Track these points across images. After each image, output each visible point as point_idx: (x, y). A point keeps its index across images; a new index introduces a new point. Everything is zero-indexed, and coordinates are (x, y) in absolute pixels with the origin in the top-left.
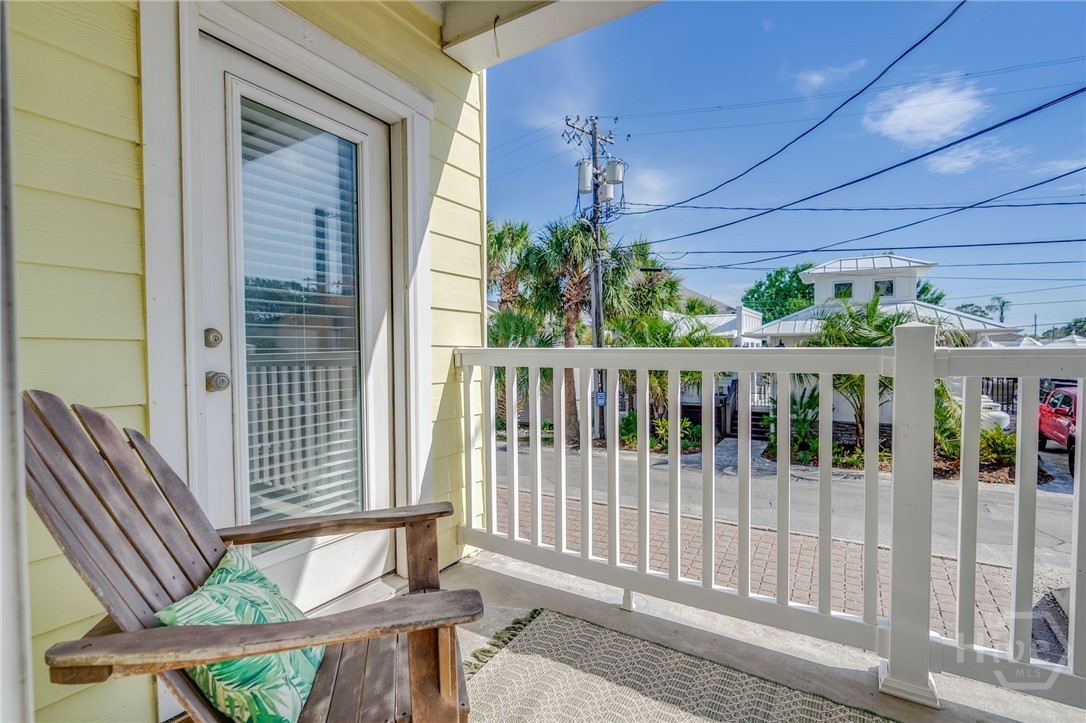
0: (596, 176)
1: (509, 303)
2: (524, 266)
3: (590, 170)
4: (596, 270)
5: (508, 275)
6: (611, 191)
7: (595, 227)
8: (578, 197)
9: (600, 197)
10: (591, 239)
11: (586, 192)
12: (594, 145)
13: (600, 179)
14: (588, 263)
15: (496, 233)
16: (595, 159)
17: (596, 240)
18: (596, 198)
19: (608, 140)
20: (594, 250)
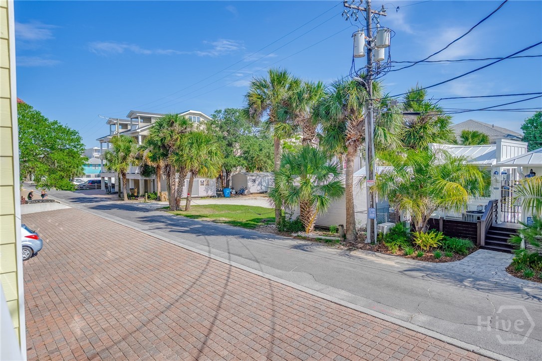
0: (369, 43)
1: (308, 141)
2: (316, 114)
3: (362, 39)
4: (369, 115)
5: (309, 120)
6: (382, 54)
7: (368, 83)
8: (353, 60)
9: (373, 59)
10: (365, 92)
11: (360, 56)
12: (367, 19)
13: (372, 45)
14: (364, 111)
15: (298, 91)
16: (368, 29)
17: (369, 93)
18: (369, 60)
19: (381, 13)
20: (367, 100)
